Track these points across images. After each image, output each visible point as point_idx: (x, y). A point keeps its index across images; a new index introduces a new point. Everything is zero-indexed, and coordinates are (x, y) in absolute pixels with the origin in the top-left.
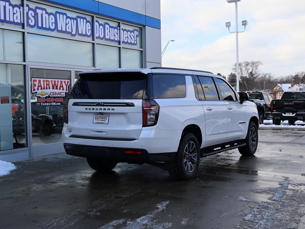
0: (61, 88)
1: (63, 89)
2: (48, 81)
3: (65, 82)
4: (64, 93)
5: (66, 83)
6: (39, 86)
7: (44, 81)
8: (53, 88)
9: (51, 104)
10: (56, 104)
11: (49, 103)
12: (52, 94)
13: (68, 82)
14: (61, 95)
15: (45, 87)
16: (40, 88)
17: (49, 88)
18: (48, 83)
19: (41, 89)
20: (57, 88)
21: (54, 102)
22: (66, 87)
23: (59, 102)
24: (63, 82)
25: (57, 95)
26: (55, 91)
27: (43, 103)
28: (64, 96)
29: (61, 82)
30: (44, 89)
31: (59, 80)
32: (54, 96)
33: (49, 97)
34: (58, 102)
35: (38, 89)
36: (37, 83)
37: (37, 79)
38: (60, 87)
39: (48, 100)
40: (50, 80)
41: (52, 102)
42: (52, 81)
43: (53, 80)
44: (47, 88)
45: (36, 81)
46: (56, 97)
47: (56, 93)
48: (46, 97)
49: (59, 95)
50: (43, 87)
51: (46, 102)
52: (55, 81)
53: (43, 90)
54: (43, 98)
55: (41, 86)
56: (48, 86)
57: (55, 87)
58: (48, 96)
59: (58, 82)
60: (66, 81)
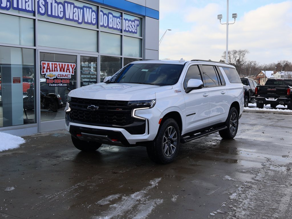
0: (68, 71)
1: (70, 72)
2: (56, 64)
3: (71, 65)
4: (70, 75)
5: (73, 67)
6: (47, 69)
7: (52, 64)
8: (61, 71)
9: (58, 85)
10: (63, 85)
11: (56, 84)
12: (59, 76)
13: (74, 66)
14: (67, 77)
15: (53, 69)
16: (48, 70)
17: (57, 71)
18: (56, 66)
19: (50, 71)
20: (64, 71)
21: (61, 83)
22: (72, 69)
23: (66, 84)
24: (70, 65)
25: (64, 77)
26: (62, 73)
27: (51, 83)
28: (70, 78)
29: (68, 65)
30: (52, 71)
31: (66, 64)
32: (62, 78)
33: (57, 78)
34: (64, 84)
35: (47, 71)
36: (46, 66)
37: (46, 62)
38: (67, 69)
39: (56, 81)
40: (58, 63)
41: (59, 83)
42: (59, 64)
43: (61, 63)
44: (55, 71)
45: (45, 64)
46: (63, 79)
47: (63, 75)
48: (54, 79)
49: (66, 77)
50: (51, 69)
51: (54, 83)
52: (62, 65)
53: (51, 73)
54: (51, 79)
55: (49, 69)
56: (56, 69)
57: (62, 70)
58: (55, 77)
59: (65, 65)
60: (73, 64)
